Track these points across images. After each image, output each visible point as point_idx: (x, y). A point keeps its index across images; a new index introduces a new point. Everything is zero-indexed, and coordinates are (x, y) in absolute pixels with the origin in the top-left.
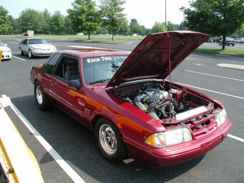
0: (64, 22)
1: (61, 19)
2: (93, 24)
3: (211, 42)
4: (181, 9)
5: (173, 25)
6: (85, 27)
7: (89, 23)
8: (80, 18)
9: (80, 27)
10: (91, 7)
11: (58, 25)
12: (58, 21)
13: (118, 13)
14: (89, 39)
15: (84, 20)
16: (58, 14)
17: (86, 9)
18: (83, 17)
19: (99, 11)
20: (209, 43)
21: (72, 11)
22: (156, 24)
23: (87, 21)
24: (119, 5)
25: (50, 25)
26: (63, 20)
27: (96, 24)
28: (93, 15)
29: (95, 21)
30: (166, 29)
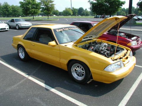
0: (11, 9)
1: (9, 7)
2: (36, 10)
3: (99, 18)
4: (89, 1)
5: (75, 9)
6: (31, 12)
7: (33, 10)
8: (28, 7)
9: (28, 12)
10: (34, 0)
11: (8, 11)
12: (8, 9)
13: (51, 4)
14: (33, 19)
15: (30, 8)
16: (6, 4)
17: (31, 2)
18: (30, 6)
19: (39, 3)
20: (98, 18)
21: (22, 3)
22: (66, 9)
23: (32, 8)
25: (3, 11)
26: (11, 8)
27: (37, 10)
28: (35, 5)
29: (36, 8)
30: (72, 11)
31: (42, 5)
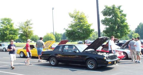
2: (13, 36)
5: (58, 34)
6: (9, 38)
7: (11, 35)
8: (5, 32)
9: (5, 38)
10: (11, 26)
13: (30, 30)
17: (9, 28)
18: (8, 32)
23: (9, 34)
24: (30, 26)
27: (15, 36)
28: (12, 31)
29: (14, 34)
30: (55, 37)
31: (21, 31)
